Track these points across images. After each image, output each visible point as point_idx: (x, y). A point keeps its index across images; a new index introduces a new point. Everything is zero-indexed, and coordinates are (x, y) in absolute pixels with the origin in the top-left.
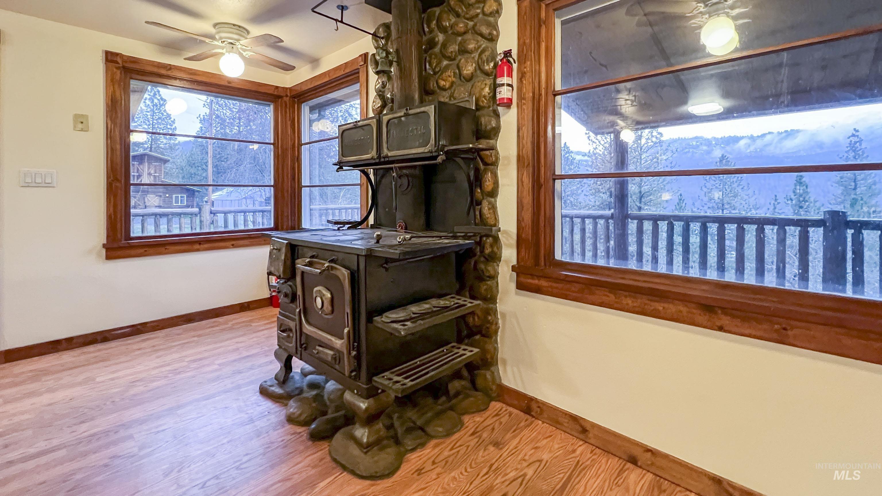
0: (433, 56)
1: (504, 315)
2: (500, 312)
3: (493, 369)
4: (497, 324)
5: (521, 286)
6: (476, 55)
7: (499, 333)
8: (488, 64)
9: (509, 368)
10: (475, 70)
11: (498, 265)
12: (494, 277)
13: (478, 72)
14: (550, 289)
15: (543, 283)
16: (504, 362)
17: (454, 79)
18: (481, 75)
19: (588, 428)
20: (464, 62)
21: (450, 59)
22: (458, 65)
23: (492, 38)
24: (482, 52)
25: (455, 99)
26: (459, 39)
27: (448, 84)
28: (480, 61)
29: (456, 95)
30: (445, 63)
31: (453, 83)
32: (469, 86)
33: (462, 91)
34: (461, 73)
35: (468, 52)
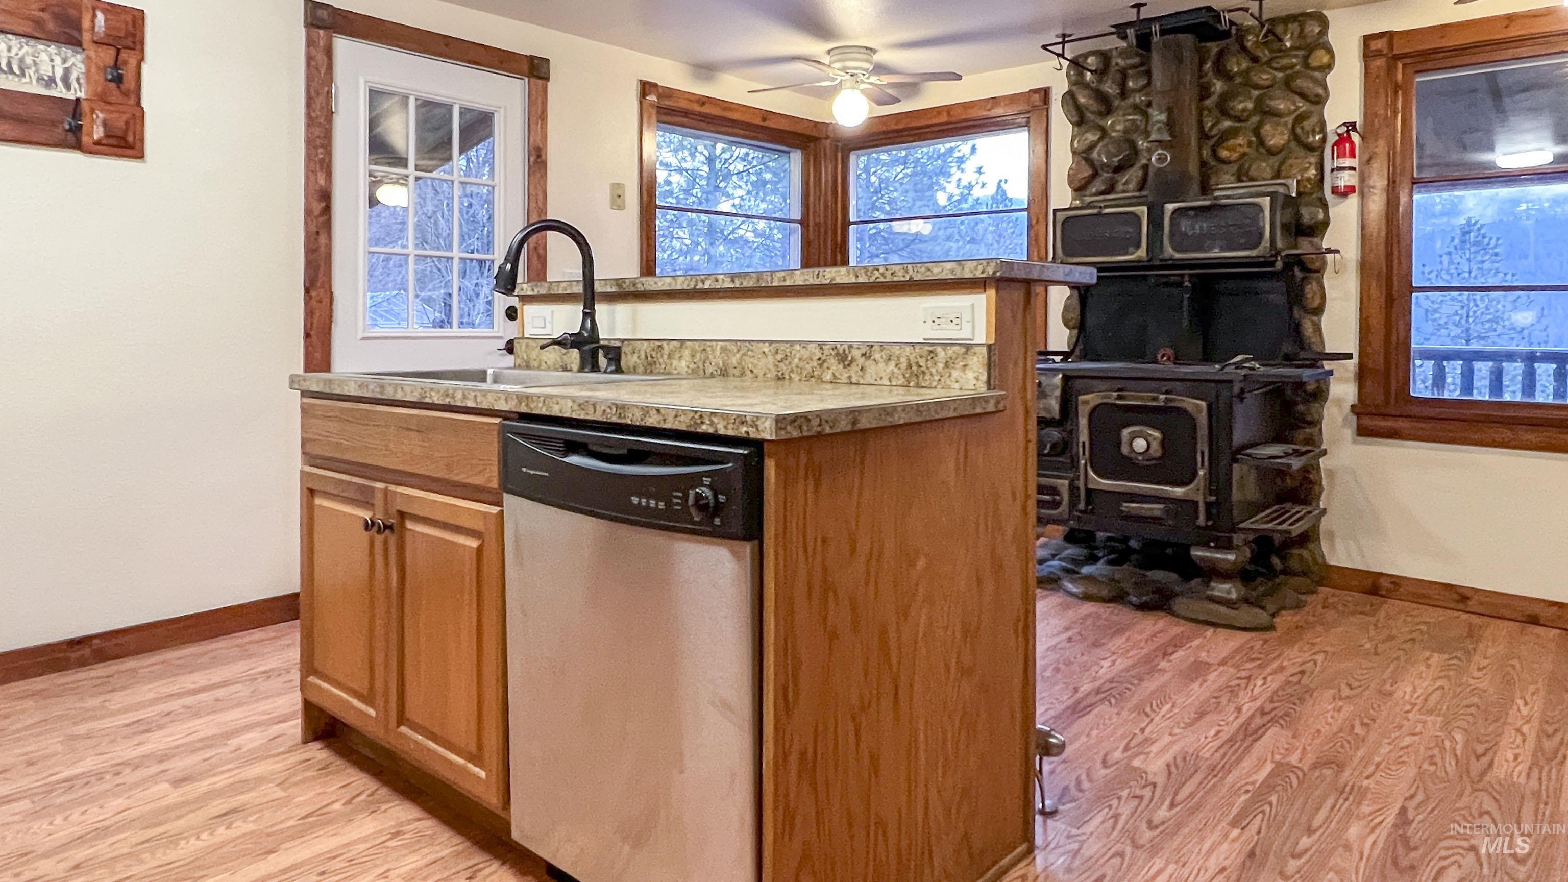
0: (1206, 113)
1: (1331, 473)
2: (1325, 470)
3: (1311, 546)
4: (1321, 485)
5: (1363, 432)
6: (1290, 120)
7: (1322, 498)
8: (1314, 137)
9: (1338, 542)
10: (1289, 141)
11: (1322, 407)
12: (1316, 423)
13: (1293, 145)
14: (1413, 432)
15: (1401, 424)
16: (1331, 535)
17: (1247, 150)
18: (1298, 148)
19: (1468, 594)
20: (1267, 128)
21: (1238, 119)
22: (1256, 131)
23: (1319, 101)
24: (1301, 118)
25: (1252, 179)
26: (1256, 93)
27: (1235, 156)
28: (1299, 131)
29: (1253, 172)
30: (1227, 124)
31: (1244, 154)
32: (1274, 161)
33: (1264, 168)
34: (1261, 142)
35: (1276, 114)
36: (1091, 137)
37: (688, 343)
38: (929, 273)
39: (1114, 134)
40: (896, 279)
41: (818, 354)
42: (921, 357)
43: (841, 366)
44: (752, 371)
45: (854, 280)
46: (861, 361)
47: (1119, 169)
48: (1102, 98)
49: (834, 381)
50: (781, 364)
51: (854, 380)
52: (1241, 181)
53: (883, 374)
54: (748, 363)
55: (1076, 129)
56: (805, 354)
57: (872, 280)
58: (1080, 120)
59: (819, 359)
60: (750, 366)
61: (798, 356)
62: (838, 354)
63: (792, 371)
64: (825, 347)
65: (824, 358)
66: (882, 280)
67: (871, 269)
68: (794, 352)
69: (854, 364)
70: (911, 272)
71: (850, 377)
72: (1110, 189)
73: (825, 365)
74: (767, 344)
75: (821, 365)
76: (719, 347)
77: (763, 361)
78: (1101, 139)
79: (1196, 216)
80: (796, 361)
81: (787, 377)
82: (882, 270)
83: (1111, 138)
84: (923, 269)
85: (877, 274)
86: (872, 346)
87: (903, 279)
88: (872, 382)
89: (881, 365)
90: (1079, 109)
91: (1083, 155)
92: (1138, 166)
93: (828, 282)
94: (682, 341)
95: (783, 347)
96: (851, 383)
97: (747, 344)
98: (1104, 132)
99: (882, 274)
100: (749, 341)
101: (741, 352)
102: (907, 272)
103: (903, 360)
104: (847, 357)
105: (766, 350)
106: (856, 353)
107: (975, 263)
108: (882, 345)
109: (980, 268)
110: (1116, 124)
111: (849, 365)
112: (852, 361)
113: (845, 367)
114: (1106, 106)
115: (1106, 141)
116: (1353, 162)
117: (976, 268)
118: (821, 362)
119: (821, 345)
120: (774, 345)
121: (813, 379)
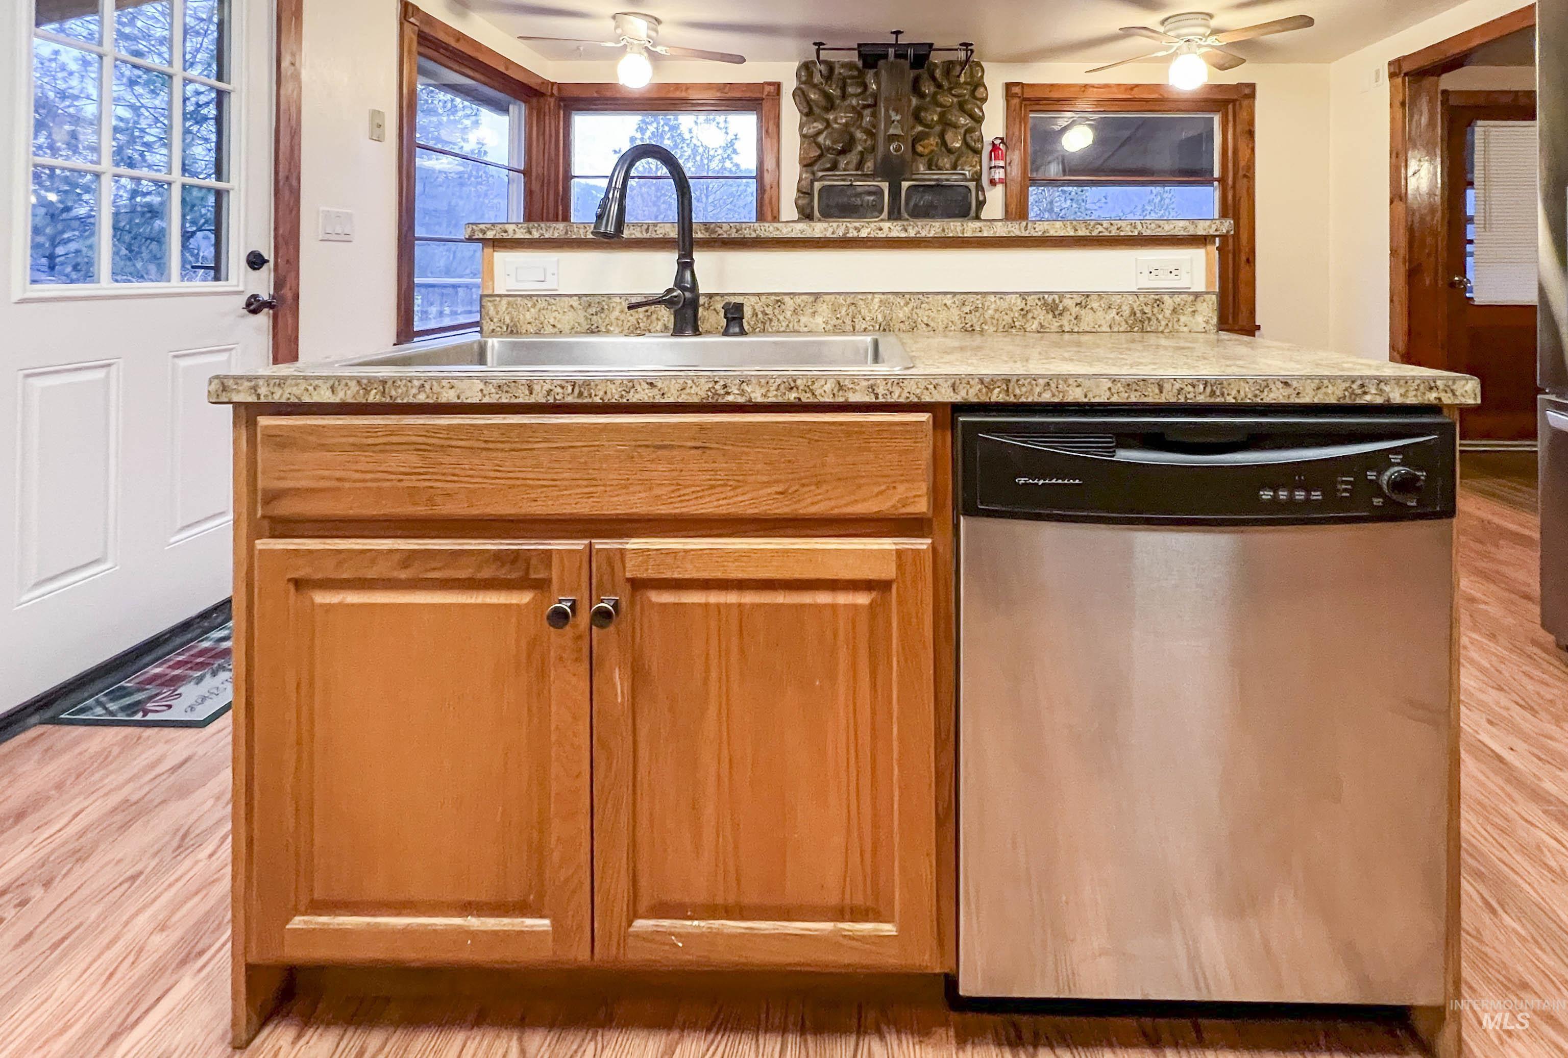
6: (963, 131)
8: (977, 144)
10: (962, 145)
13: (964, 148)
17: (935, 148)
18: (967, 151)
20: (949, 136)
21: (926, 126)
22: (942, 136)
23: (979, 120)
24: (969, 131)
25: (940, 169)
26: (939, 109)
27: (926, 151)
28: (968, 139)
29: (940, 163)
30: (920, 128)
31: (932, 151)
32: (953, 157)
33: (946, 162)
34: (944, 143)
35: (955, 126)
36: (819, 126)
37: (827, 298)
38: (1160, 229)
39: (836, 126)
40: (1122, 234)
41: (1020, 304)
42: (1146, 304)
43: (1050, 316)
44: (927, 325)
45: (1072, 233)
46: (1075, 310)
47: (843, 152)
48: (827, 96)
49: (1042, 330)
50: (968, 316)
51: (1067, 329)
52: (930, 169)
53: (1103, 322)
54: (922, 316)
55: (804, 118)
56: (1003, 305)
57: (1095, 233)
58: (809, 112)
59: (1022, 310)
60: (925, 319)
61: (993, 306)
62: (1045, 304)
63: (985, 323)
64: (1029, 299)
65: (1028, 308)
66: (1106, 234)
67: (1092, 223)
68: (986, 304)
69: (1066, 314)
70: (1140, 227)
71: (1061, 326)
72: (834, 167)
73: (1030, 315)
74: (949, 296)
75: (1024, 316)
76: (877, 300)
77: (944, 314)
78: (826, 128)
79: (924, 192)
80: (991, 312)
81: (978, 328)
82: (1106, 224)
83: (833, 128)
84: (1153, 226)
85: (1100, 228)
86: (1088, 296)
87: (1130, 234)
88: (1088, 330)
89: (1100, 313)
90: (808, 102)
91: (808, 139)
92: (855, 152)
93: (1040, 234)
94: (817, 296)
95: (971, 298)
96: (1063, 331)
97: (920, 296)
98: (828, 125)
99: (1107, 229)
100: (923, 294)
101: (910, 306)
102: (1135, 227)
103: (1124, 308)
104: (1057, 306)
105: (949, 303)
106: (1068, 302)
107: (1208, 223)
108: (1100, 295)
109: (1214, 227)
110: (841, 118)
111: (1060, 314)
112: (1065, 309)
113: (1055, 316)
114: (830, 104)
115: (830, 130)
116: (1002, 163)
117: (1210, 227)
118: (1024, 313)
119: (1023, 295)
120: (958, 296)
121: (1014, 331)
